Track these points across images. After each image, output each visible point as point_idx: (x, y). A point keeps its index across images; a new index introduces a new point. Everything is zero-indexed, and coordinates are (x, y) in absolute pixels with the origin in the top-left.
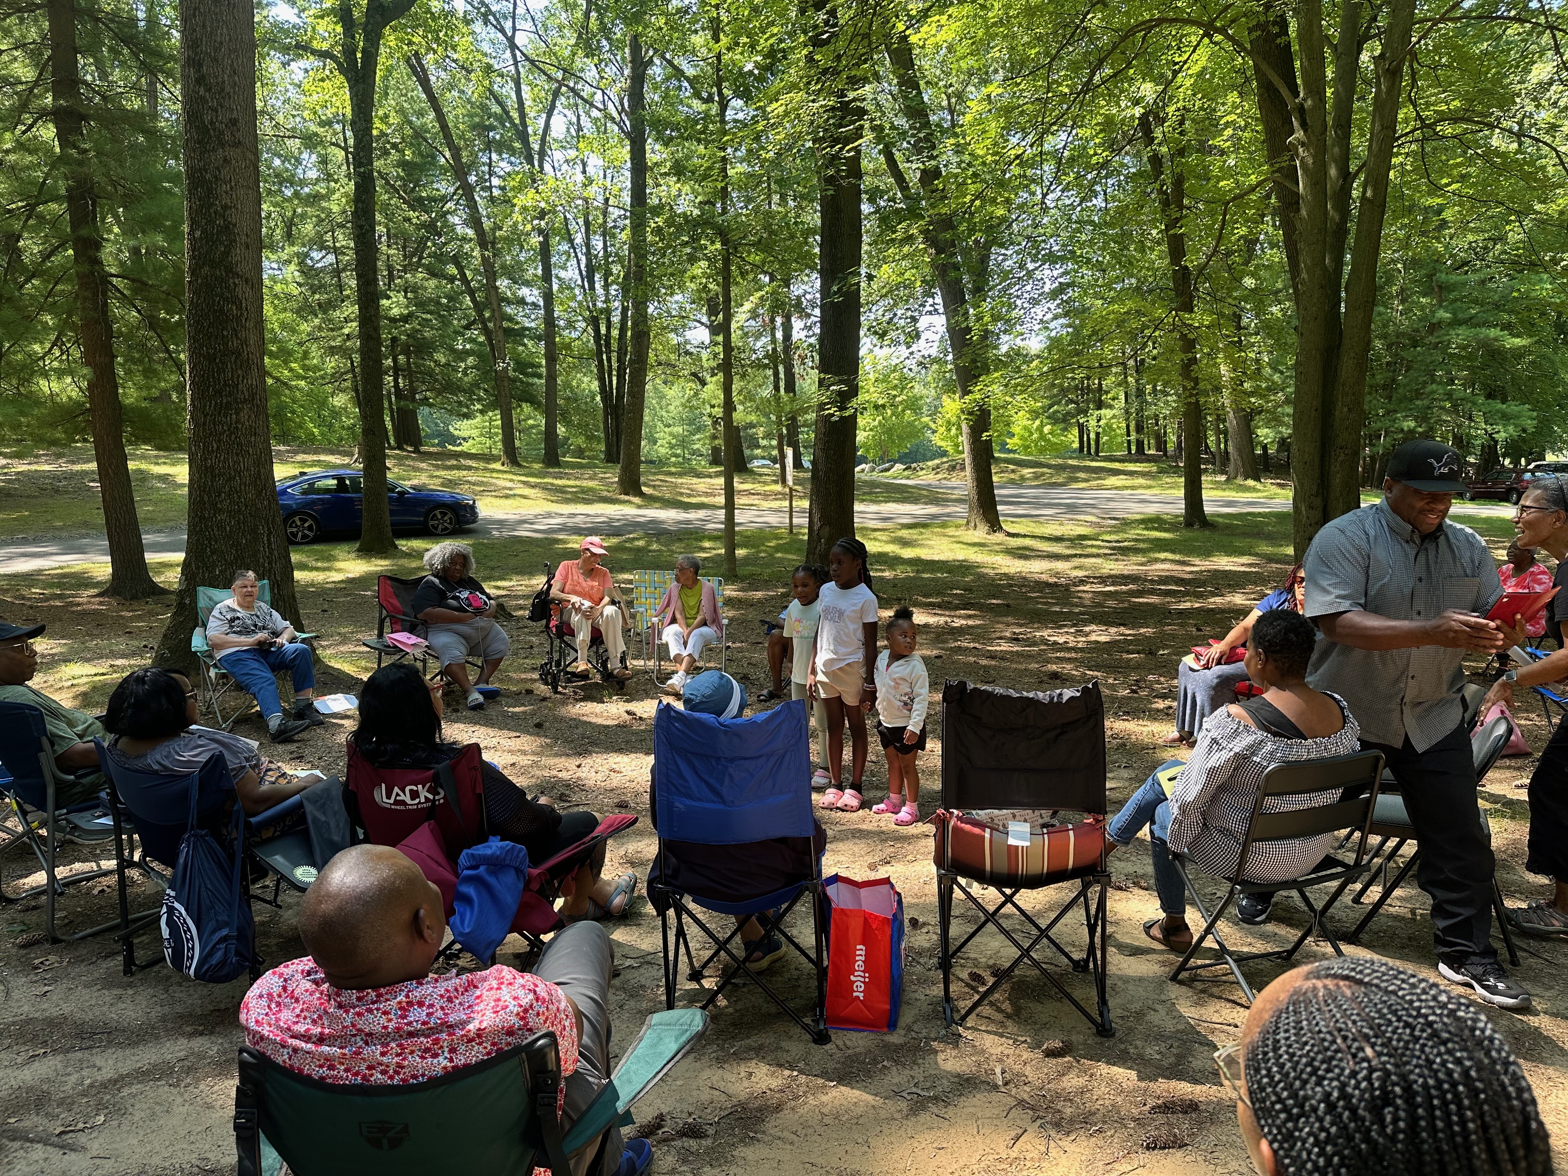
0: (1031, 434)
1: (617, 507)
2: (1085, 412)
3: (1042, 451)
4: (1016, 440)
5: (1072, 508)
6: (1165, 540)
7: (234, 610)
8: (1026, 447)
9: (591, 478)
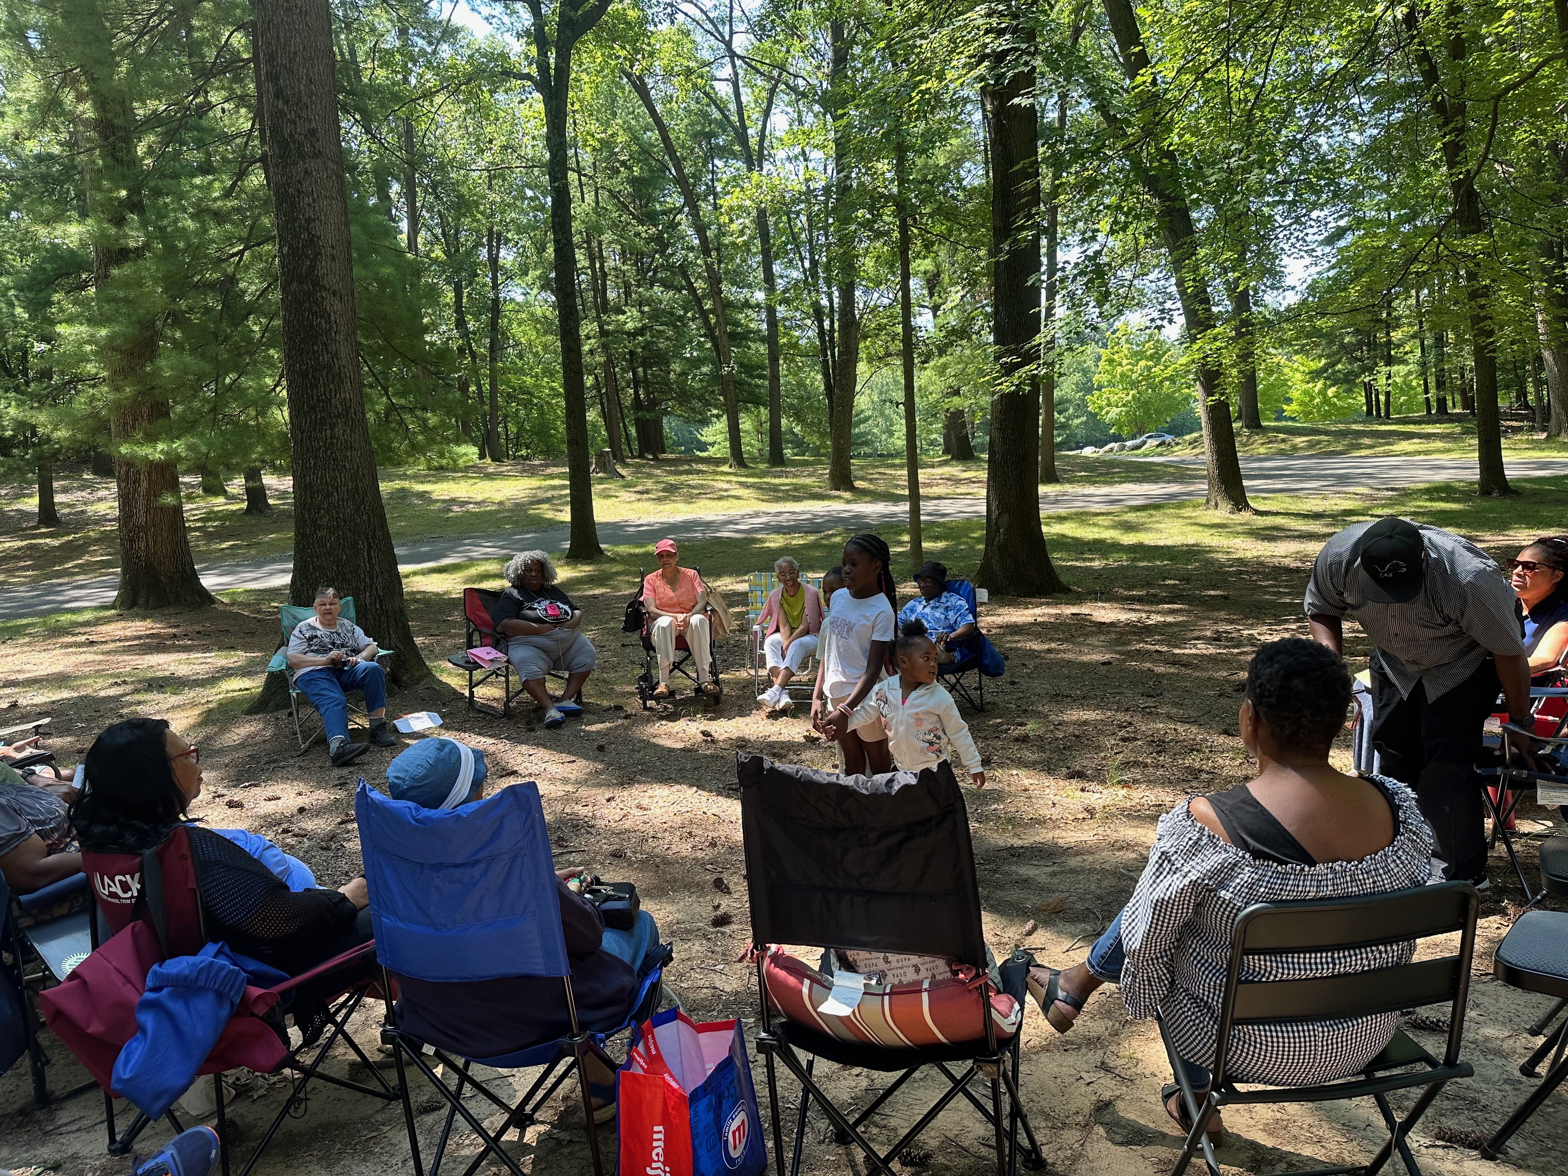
0: (1313, 398)
1: (826, 503)
2: (1370, 370)
3: (1326, 416)
4: (1294, 406)
5: (1343, 479)
6: (1451, 512)
7: (315, 628)
8: (1307, 414)
9: (809, 476)
